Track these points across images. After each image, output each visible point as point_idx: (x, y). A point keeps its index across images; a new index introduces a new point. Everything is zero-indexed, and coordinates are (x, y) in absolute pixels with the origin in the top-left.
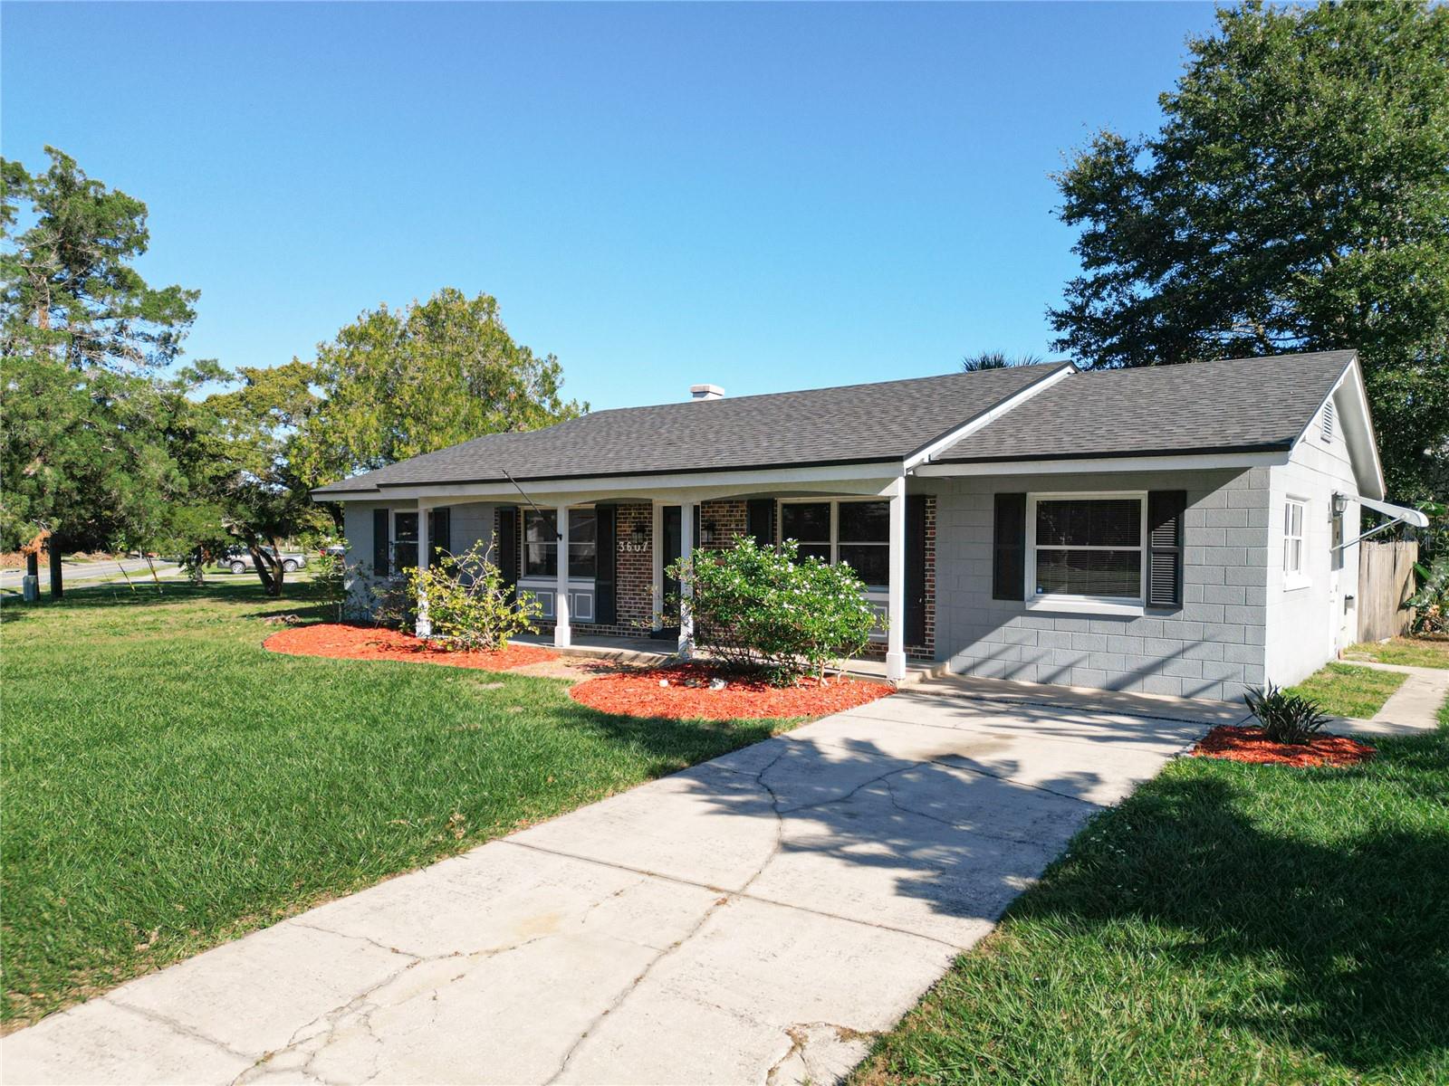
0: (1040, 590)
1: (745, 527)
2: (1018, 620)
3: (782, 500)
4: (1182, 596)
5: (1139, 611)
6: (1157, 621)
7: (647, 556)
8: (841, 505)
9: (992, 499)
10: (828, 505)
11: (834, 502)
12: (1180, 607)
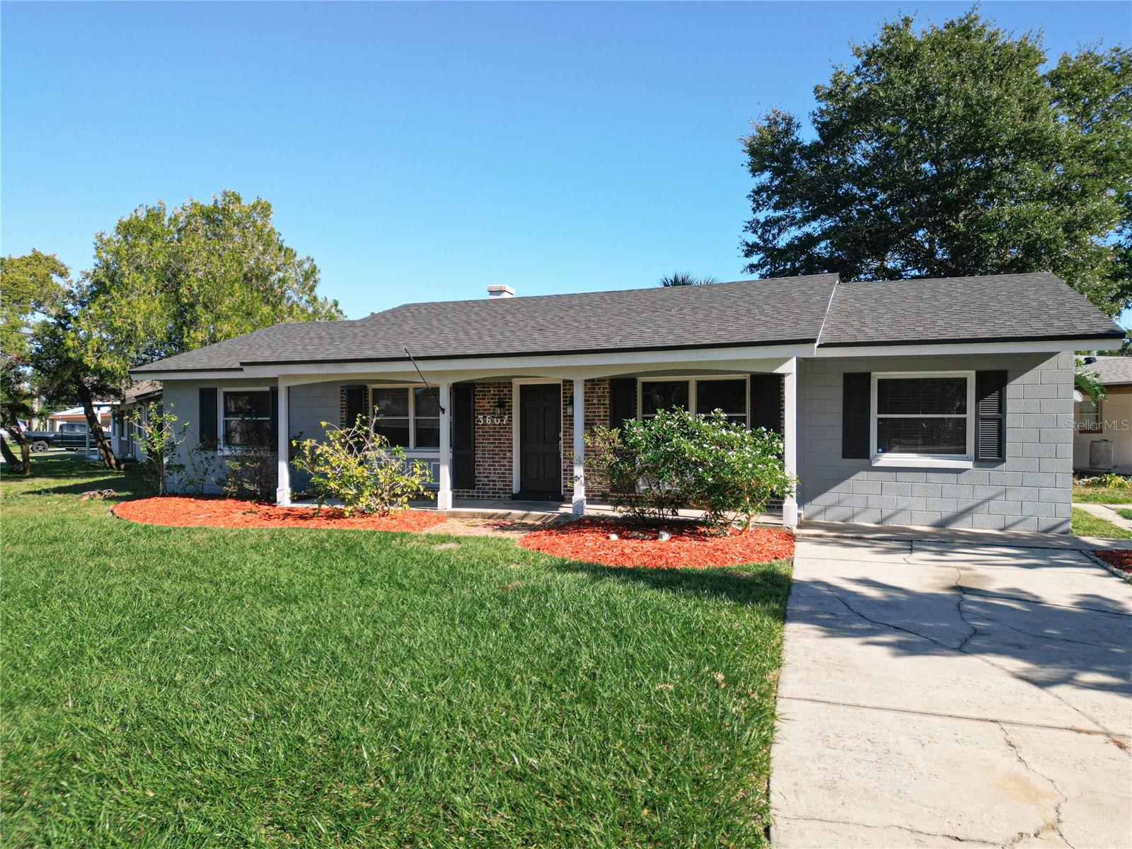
0: (880, 450)
1: (607, 402)
2: (862, 475)
3: (641, 379)
4: (1005, 452)
5: (968, 465)
6: (984, 472)
7: (508, 428)
8: (699, 383)
9: (842, 377)
10: (686, 383)
11: (693, 380)
12: (1004, 461)
